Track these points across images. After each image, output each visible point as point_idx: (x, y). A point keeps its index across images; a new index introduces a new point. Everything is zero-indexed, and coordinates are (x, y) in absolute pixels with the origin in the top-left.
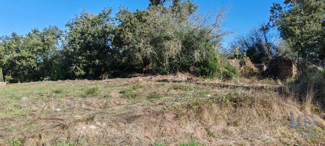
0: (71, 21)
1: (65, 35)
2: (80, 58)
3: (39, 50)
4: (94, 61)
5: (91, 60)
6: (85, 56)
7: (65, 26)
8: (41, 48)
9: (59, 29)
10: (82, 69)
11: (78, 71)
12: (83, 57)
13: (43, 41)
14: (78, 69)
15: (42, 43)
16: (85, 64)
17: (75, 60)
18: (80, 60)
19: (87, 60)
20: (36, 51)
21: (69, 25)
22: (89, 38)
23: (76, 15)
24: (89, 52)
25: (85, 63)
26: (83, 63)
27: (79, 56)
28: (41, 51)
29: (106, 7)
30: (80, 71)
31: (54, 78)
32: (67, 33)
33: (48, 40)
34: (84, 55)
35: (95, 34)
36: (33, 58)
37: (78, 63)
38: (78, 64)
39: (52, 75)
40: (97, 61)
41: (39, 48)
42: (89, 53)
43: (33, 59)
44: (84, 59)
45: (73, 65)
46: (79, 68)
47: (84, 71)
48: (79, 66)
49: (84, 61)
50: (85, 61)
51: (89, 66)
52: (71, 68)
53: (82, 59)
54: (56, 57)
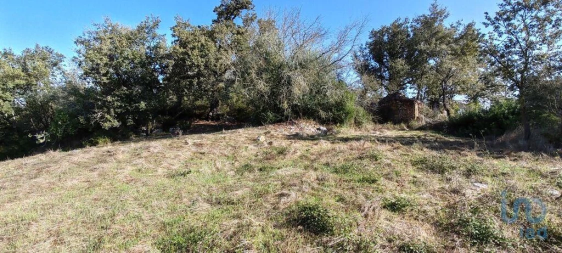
0: (87, 34)
1: (79, 58)
2: (109, 98)
3: (17, 85)
4: (137, 105)
5: (132, 103)
6: (118, 96)
7: (75, 42)
8: (23, 82)
9: (55, 52)
10: (115, 118)
11: (107, 120)
12: (114, 98)
13: (25, 70)
14: (107, 118)
15: (23, 74)
16: (120, 110)
17: (100, 103)
18: (110, 102)
19: (123, 102)
20: (11, 87)
21: (82, 43)
22: (124, 65)
23: (95, 25)
24: (125, 88)
25: (120, 107)
26: (117, 108)
27: (107, 95)
28: (21, 88)
29: (150, 16)
30: (110, 121)
31: (57, 134)
32: (81, 55)
33: (34, 68)
34: (118, 93)
35: (136, 58)
36: (6, 100)
37: (106, 107)
38: (106, 110)
39: (53, 130)
40: (143, 105)
41: (17, 81)
42: (127, 90)
43: (7, 102)
44: (117, 101)
45: (96, 111)
46: (108, 116)
47: (118, 121)
48: (109, 113)
49: (117, 105)
50: (119, 104)
51: (128, 112)
52: (92, 116)
53: (113, 101)
54: (54, 98)
